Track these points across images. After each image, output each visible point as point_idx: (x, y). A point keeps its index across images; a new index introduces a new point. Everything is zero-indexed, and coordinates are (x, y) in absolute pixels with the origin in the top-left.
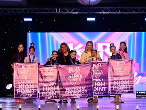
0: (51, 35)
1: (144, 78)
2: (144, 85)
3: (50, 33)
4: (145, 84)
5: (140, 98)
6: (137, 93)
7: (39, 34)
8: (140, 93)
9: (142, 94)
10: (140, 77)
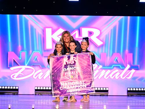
0: (25, 18)
1: (138, 72)
2: (136, 80)
3: (24, 16)
4: (138, 79)
5: (132, 96)
6: (129, 89)
7: (8, 16)
8: (131, 89)
9: (134, 91)
10: (133, 71)
